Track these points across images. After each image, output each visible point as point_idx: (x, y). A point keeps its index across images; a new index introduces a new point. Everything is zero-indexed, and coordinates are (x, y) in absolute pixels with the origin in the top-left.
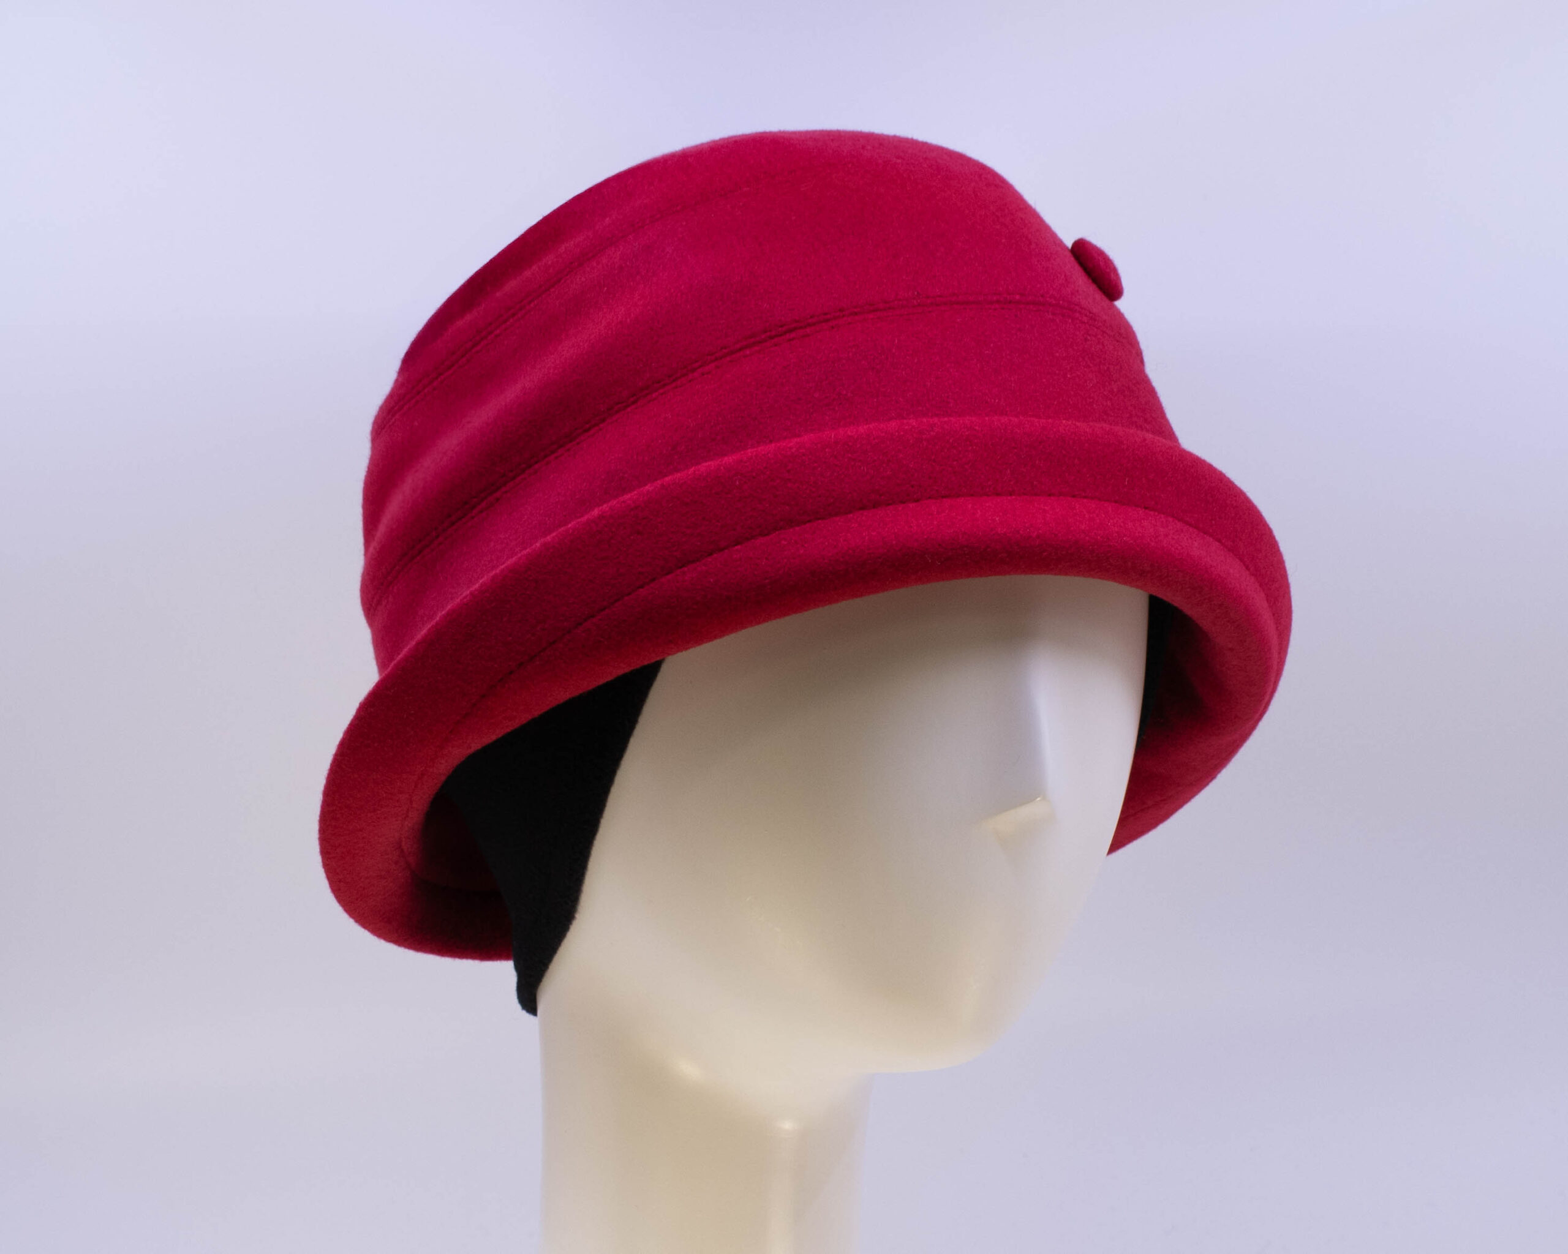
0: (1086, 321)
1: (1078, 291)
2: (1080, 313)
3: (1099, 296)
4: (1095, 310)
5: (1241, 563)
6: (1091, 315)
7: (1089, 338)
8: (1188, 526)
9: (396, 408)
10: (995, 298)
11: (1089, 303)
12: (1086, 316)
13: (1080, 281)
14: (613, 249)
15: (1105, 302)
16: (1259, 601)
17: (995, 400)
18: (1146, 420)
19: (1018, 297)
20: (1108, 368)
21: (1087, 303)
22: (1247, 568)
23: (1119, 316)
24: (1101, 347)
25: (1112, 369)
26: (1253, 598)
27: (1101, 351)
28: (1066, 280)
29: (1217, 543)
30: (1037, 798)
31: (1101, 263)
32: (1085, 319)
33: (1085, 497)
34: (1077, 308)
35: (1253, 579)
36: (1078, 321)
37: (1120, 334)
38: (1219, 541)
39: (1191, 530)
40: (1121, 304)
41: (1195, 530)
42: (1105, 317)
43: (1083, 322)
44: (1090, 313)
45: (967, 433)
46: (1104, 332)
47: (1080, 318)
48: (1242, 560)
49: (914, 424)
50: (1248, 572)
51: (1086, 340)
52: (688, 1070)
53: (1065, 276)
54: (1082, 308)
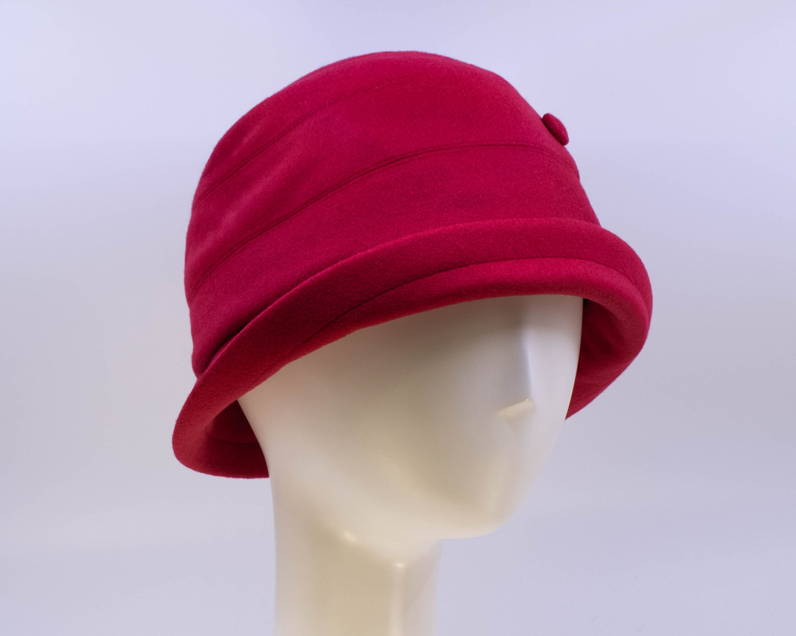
0: (549, 155)
1: (545, 140)
2: (546, 151)
3: (555, 142)
4: (554, 150)
5: (628, 280)
6: (551, 152)
7: (551, 164)
8: (601, 265)
9: (202, 197)
10: (503, 143)
11: (550, 146)
12: (549, 153)
13: (546, 135)
14: (310, 119)
15: (559, 146)
16: (638, 297)
17: (503, 195)
18: (580, 206)
19: (514, 142)
20: (561, 179)
21: (549, 146)
22: (631, 282)
23: (567, 153)
24: (557, 168)
25: (563, 180)
26: (635, 297)
27: (557, 171)
28: (539, 134)
29: (616, 271)
30: (526, 399)
31: (557, 126)
32: (549, 154)
33: (549, 257)
34: (545, 149)
35: (634, 286)
36: (545, 156)
37: (566, 162)
38: (617, 270)
39: (603, 267)
40: (568, 147)
41: (604, 266)
42: (558, 154)
43: (547, 156)
44: (551, 151)
45: (488, 229)
46: (558, 161)
47: (546, 154)
48: (629, 278)
49: (462, 226)
50: (632, 284)
51: (549, 165)
52: (349, 537)
53: (539, 132)
54: (547, 149)
